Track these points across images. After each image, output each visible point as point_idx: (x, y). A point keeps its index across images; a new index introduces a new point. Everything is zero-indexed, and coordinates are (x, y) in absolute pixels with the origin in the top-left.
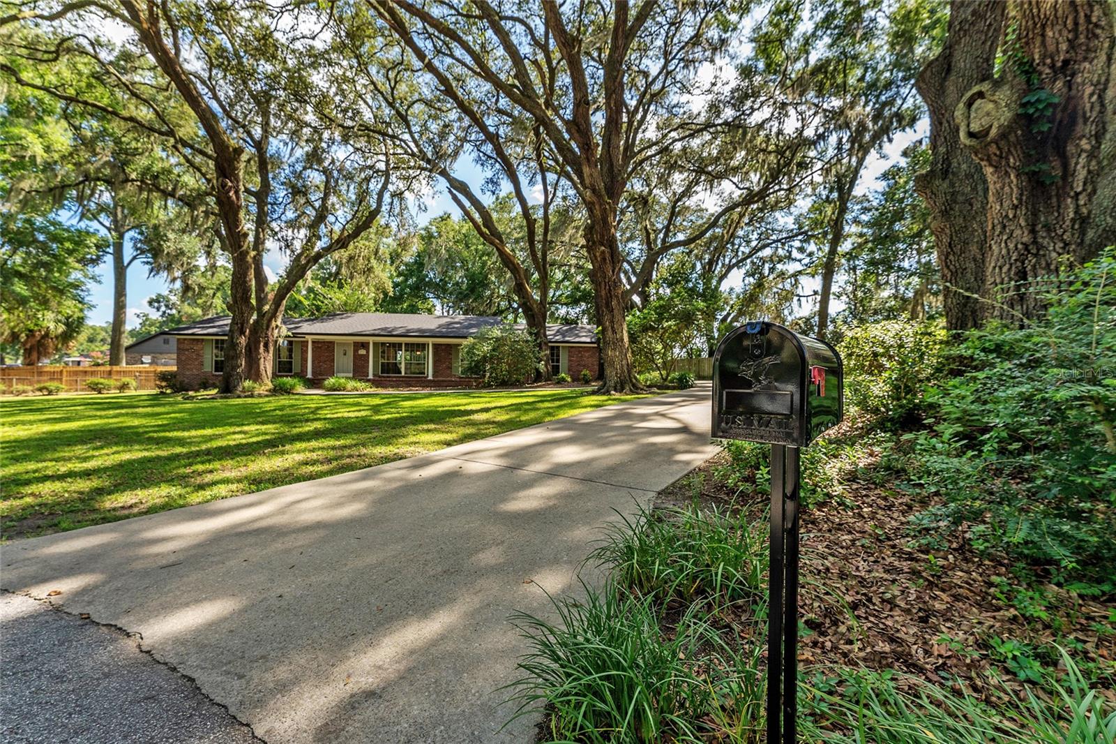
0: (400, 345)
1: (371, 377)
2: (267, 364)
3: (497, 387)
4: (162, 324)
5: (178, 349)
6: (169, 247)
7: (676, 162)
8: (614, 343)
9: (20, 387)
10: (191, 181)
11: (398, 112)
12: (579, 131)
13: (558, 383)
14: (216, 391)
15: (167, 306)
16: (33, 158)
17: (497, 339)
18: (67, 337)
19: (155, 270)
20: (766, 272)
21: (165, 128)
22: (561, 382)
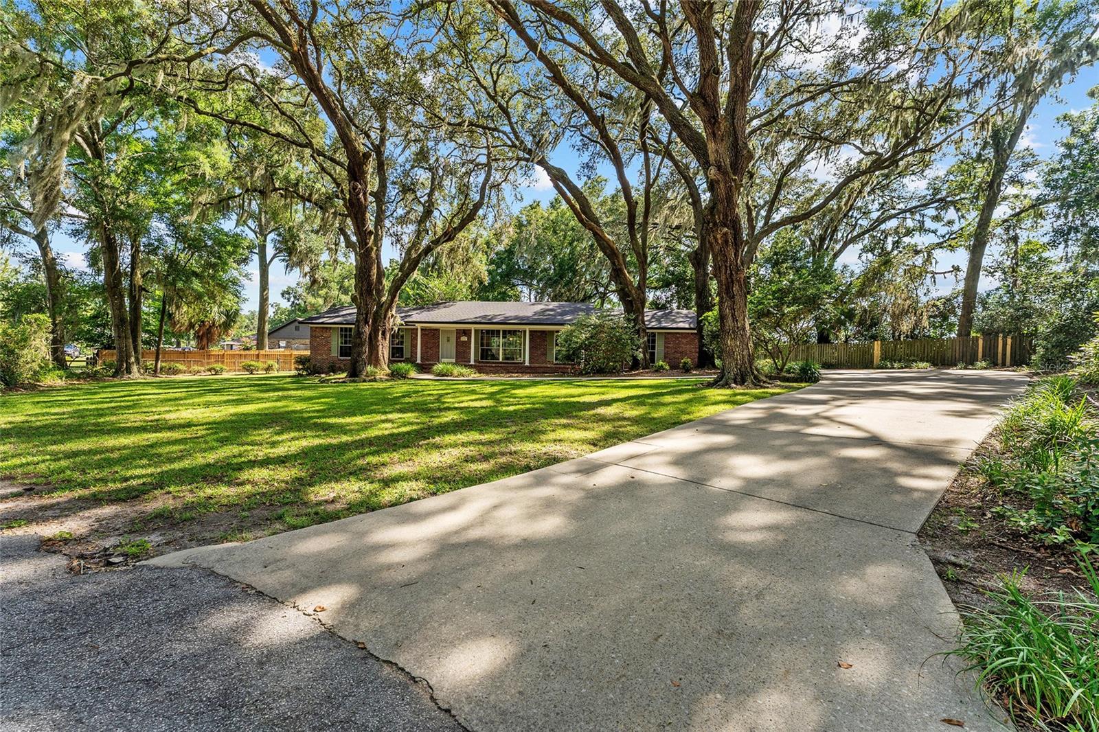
0: (498, 331)
1: (472, 363)
2: (384, 350)
3: (594, 374)
4: (291, 312)
5: (312, 336)
6: (301, 246)
7: (790, 129)
8: (734, 332)
9: (196, 368)
10: (324, 186)
11: (500, 106)
12: (706, 104)
13: (657, 371)
14: (344, 375)
15: (295, 297)
16: (204, 175)
17: (595, 327)
18: (227, 326)
19: (289, 267)
20: (889, 247)
21: (304, 141)
22: (659, 371)
